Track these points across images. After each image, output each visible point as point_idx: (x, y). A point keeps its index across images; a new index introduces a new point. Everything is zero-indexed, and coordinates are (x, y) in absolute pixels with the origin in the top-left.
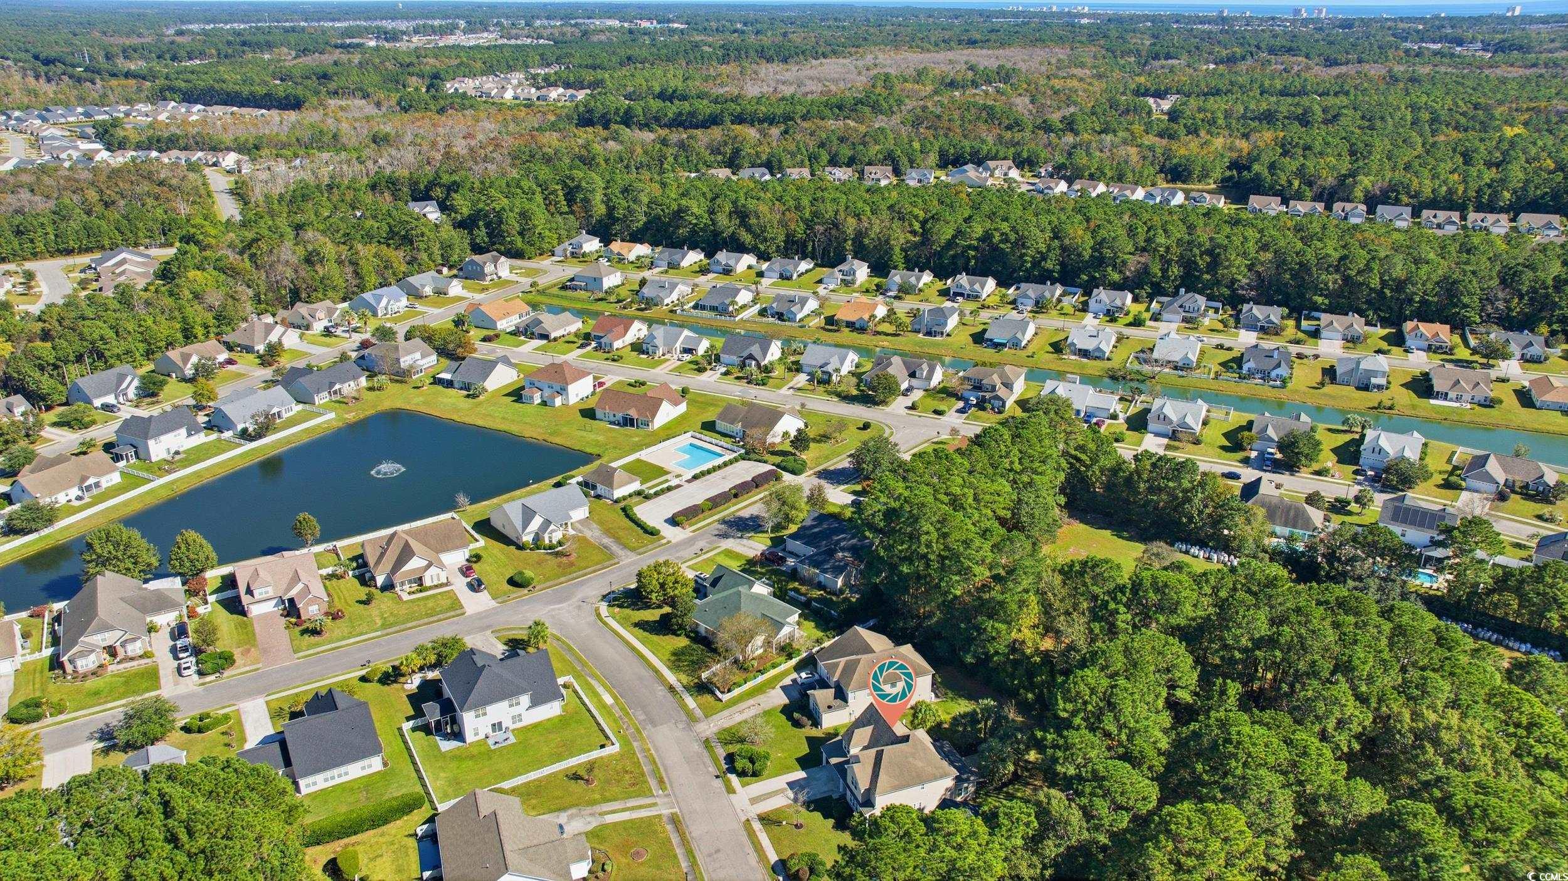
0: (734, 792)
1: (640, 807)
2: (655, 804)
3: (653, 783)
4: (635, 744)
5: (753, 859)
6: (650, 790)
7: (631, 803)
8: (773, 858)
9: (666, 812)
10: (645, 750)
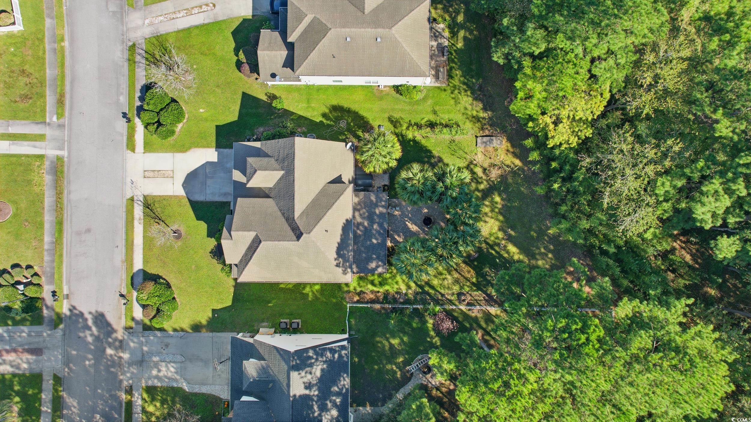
0: (133, 150)
1: (24, 137)
2: (41, 137)
3: (50, 100)
4: (48, 22)
5: (120, 255)
6: (44, 110)
7: (16, 128)
8: (138, 265)
9: (52, 152)
10: (58, 39)
